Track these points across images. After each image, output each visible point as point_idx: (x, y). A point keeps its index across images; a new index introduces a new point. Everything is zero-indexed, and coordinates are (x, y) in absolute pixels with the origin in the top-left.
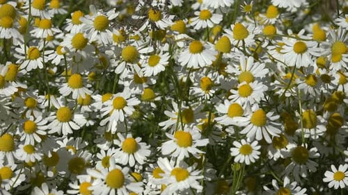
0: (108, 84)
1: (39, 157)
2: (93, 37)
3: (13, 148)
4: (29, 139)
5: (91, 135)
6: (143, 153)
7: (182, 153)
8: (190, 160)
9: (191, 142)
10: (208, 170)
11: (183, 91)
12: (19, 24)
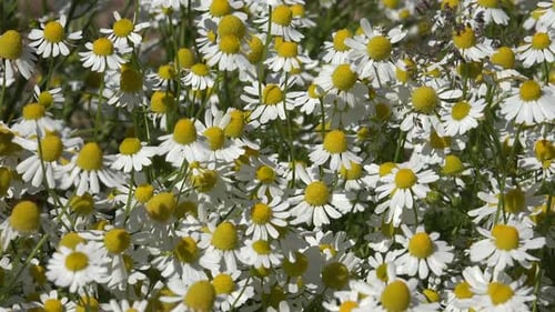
0: (387, 147)
1: (276, 260)
2: (366, 70)
3: (236, 245)
4: (259, 233)
5: (359, 226)
6: (442, 258)
7: (502, 260)
8: (514, 271)
9: (517, 242)
10: (545, 288)
11: (507, 161)
12: (249, 48)
